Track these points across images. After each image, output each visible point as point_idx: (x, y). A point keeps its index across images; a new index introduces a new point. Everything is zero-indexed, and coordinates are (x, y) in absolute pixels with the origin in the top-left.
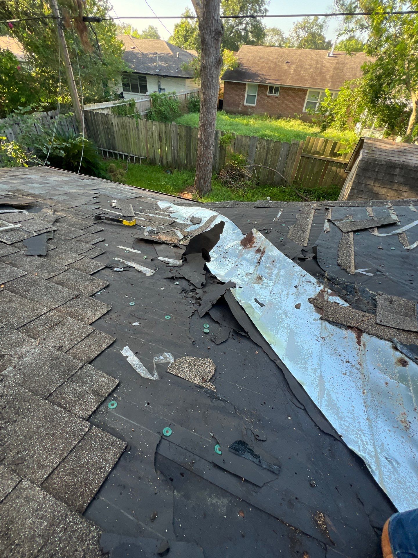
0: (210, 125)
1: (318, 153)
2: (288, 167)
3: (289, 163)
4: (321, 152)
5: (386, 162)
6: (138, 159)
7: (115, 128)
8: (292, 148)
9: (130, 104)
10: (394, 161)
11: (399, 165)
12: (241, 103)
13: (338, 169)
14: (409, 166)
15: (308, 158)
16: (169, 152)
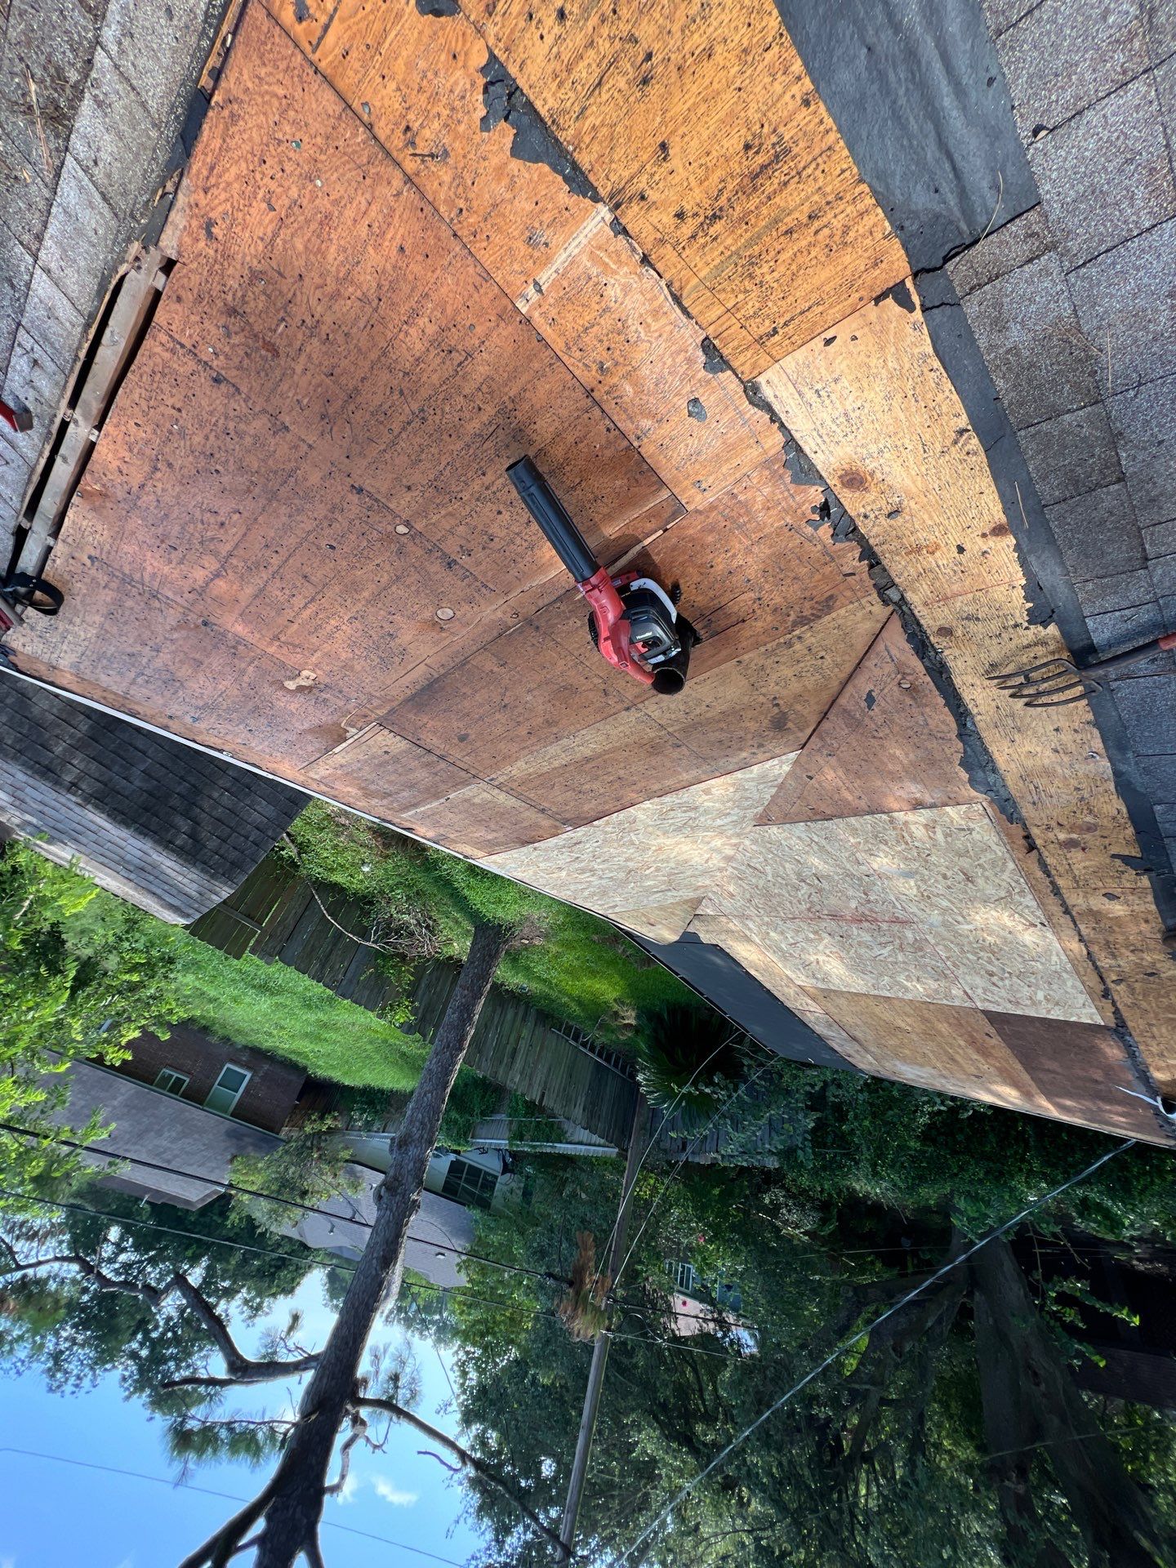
6: (567, 1033)
7: (581, 1101)
9: (521, 1140)
11: (173, 851)
12: (257, 1080)
14: (156, 842)
16: (507, 1026)
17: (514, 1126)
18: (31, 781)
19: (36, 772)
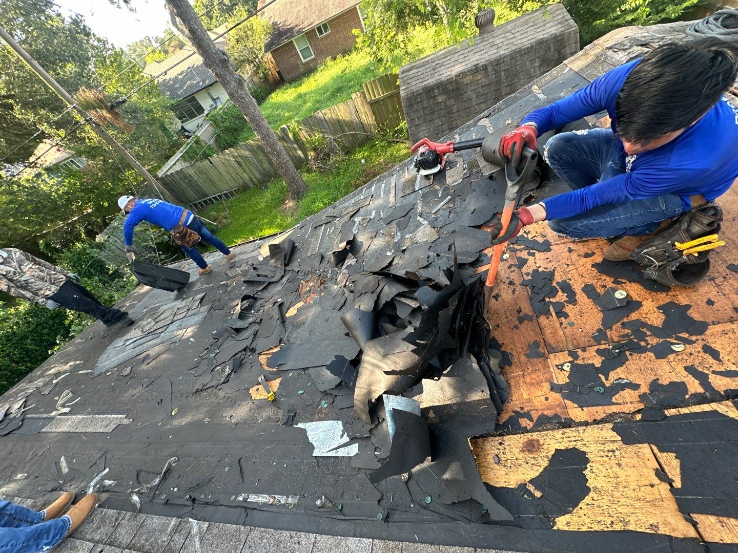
2: (365, 121)
3: (363, 116)
5: (423, 89)
6: (232, 194)
7: (196, 177)
8: (356, 103)
9: (195, 142)
10: (429, 85)
11: (434, 86)
12: (299, 62)
14: (442, 82)
16: (254, 170)
17: (203, 144)
18: (498, 54)
19: (500, 59)
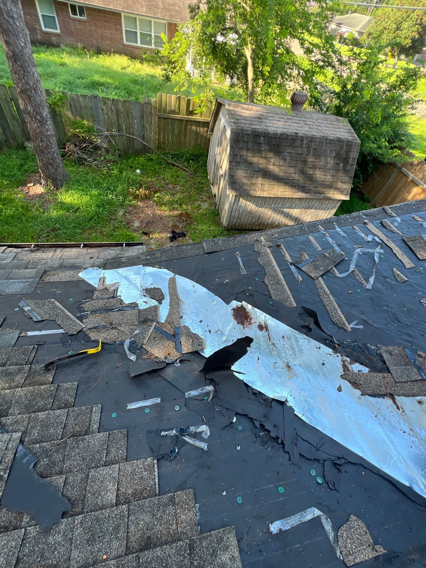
0: (35, 90)
1: (174, 112)
2: (147, 131)
3: (147, 125)
4: (177, 111)
5: (251, 131)
8: (145, 108)
10: (257, 130)
12: (38, 27)
13: (198, 128)
15: (166, 118)
18: (311, 133)
19: (313, 138)
